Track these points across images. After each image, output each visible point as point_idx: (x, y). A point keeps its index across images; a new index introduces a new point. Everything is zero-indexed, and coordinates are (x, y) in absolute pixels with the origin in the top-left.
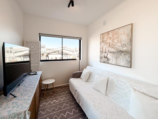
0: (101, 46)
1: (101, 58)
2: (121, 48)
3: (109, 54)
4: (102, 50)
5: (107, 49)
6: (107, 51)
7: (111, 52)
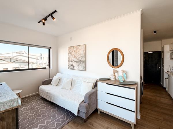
0: (69, 56)
1: (69, 66)
2: (81, 59)
3: (74, 63)
4: (69, 59)
5: (73, 59)
6: (73, 60)
7: (75, 61)
